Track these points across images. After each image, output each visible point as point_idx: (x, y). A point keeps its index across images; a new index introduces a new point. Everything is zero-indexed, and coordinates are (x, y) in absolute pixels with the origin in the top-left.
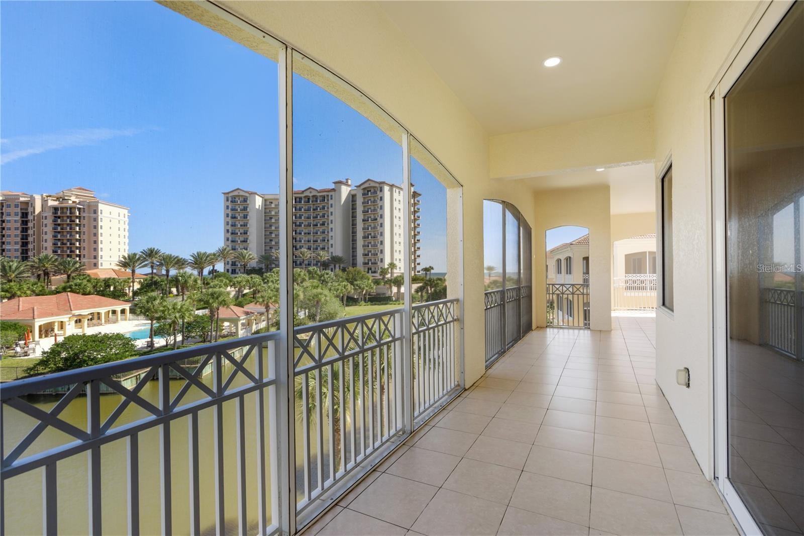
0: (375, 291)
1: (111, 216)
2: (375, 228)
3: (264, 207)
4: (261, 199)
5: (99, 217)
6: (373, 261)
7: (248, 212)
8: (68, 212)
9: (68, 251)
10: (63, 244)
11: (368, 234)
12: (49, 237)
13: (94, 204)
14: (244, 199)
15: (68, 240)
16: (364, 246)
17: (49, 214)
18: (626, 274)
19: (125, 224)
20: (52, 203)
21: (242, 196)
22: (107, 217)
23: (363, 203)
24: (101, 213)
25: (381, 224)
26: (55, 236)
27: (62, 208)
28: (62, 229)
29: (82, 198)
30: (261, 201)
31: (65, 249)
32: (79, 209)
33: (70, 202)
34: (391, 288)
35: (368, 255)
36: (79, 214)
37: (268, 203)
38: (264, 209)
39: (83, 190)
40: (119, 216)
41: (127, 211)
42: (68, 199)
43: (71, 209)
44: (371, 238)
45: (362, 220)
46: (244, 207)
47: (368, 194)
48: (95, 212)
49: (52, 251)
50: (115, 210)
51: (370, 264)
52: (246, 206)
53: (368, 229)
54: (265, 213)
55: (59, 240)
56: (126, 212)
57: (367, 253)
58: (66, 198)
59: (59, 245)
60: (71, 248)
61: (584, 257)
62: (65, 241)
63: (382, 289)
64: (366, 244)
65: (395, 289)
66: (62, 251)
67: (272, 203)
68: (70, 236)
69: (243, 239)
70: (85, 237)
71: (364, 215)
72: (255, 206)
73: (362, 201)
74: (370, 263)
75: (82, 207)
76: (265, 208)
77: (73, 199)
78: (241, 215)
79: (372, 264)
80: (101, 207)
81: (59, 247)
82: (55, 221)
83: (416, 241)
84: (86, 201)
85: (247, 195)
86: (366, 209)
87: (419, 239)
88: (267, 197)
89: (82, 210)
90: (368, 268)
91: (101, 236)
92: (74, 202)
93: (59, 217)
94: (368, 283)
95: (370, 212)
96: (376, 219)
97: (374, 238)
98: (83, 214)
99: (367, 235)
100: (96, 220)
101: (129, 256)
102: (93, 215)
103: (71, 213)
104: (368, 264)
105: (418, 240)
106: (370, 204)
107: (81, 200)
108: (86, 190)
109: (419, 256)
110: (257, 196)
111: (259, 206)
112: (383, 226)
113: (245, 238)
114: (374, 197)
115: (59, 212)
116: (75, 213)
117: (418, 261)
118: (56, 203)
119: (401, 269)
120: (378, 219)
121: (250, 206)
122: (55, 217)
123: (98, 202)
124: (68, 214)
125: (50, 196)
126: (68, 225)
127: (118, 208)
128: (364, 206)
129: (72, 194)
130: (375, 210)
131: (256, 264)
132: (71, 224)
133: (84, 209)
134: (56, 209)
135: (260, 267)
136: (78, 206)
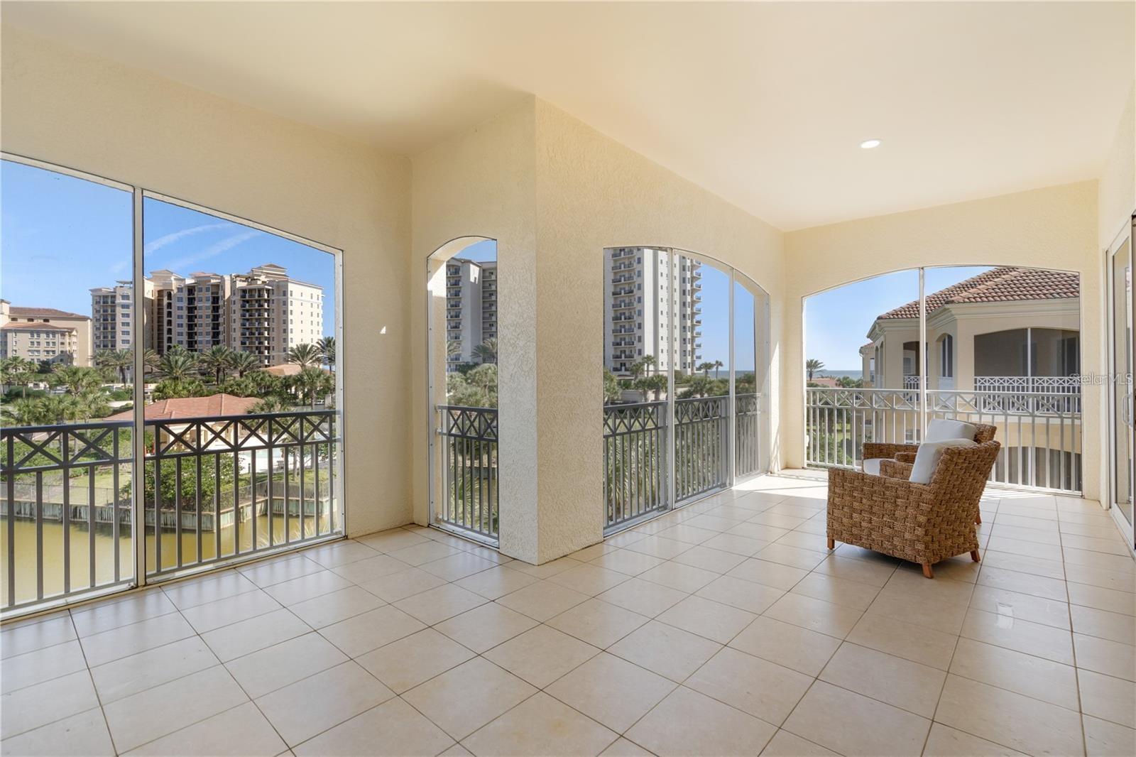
0: (620, 398)
1: (302, 298)
2: (630, 304)
3: (481, 280)
4: (478, 269)
5: (289, 300)
6: (627, 353)
7: (460, 288)
8: (257, 294)
9: (257, 342)
10: (252, 334)
11: (621, 314)
12: (237, 325)
13: (284, 283)
14: (456, 269)
15: (257, 329)
16: (614, 331)
17: (237, 298)
18: (975, 375)
19: (318, 308)
20: (241, 284)
21: (453, 266)
22: (298, 300)
23: (613, 268)
24: (291, 295)
25: (639, 298)
26: (243, 325)
27: (251, 290)
28: (250, 316)
29: (272, 277)
30: (478, 271)
31: (254, 340)
32: (268, 291)
33: (259, 282)
34: (645, 393)
35: (621, 345)
36: (268, 297)
37: (487, 274)
38: (481, 282)
39: (275, 267)
40: (312, 298)
41: (321, 291)
42: (257, 279)
43: (260, 290)
44: (625, 319)
45: (611, 294)
46: (456, 281)
47: (620, 255)
48: (285, 293)
49: (240, 343)
50: (308, 291)
51: (623, 358)
52: (458, 279)
53: (621, 307)
54: (483, 288)
55: (248, 329)
56: (319, 292)
57: (618, 341)
58: (255, 278)
59: (247, 335)
60: (260, 338)
61: (905, 342)
62: (254, 331)
63: (633, 394)
64: (619, 328)
65: (651, 396)
66: (251, 343)
67: (492, 273)
68: (259, 324)
69: (454, 325)
70: (274, 325)
71: (615, 286)
72: (469, 279)
73: (612, 265)
74: (623, 355)
75: (270, 288)
76: (483, 281)
77: (263, 278)
78: (452, 292)
79: (625, 357)
80: (291, 287)
81: (248, 338)
82: (243, 306)
83: (695, 323)
84: (274, 281)
85: (460, 264)
86: (618, 277)
87: (699, 320)
88: (485, 266)
89: (271, 292)
90: (621, 364)
91: (291, 323)
92: (263, 282)
93: (248, 302)
94: (610, 386)
95: (623, 281)
96: (632, 292)
97: (630, 318)
98: (272, 297)
99: (619, 315)
100: (285, 303)
101: (298, 348)
102: (282, 298)
103: (259, 296)
104: (621, 357)
105: (699, 322)
106: (623, 269)
107: (272, 279)
108: (278, 267)
109: (699, 346)
110: (471, 265)
111: (475, 278)
112: (642, 301)
113: (456, 323)
114: (629, 258)
115: (247, 295)
116: (263, 296)
117: (698, 353)
118: (244, 285)
119: (666, 364)
120: (635, 291)
121: (462, 279)
122: (244, 301)
123: (287, 281)
124: (257, 298)
125: (238, 276)
126: (257, 310)
127: (309, 288)
128: (615, 273)
129: (262, 272)
130: (630, 278)
131: (470, 358)
132: (260, 310)
133: (273, 290)
134: (244, 291)
135: (476, 362)
136: (266, 287)
